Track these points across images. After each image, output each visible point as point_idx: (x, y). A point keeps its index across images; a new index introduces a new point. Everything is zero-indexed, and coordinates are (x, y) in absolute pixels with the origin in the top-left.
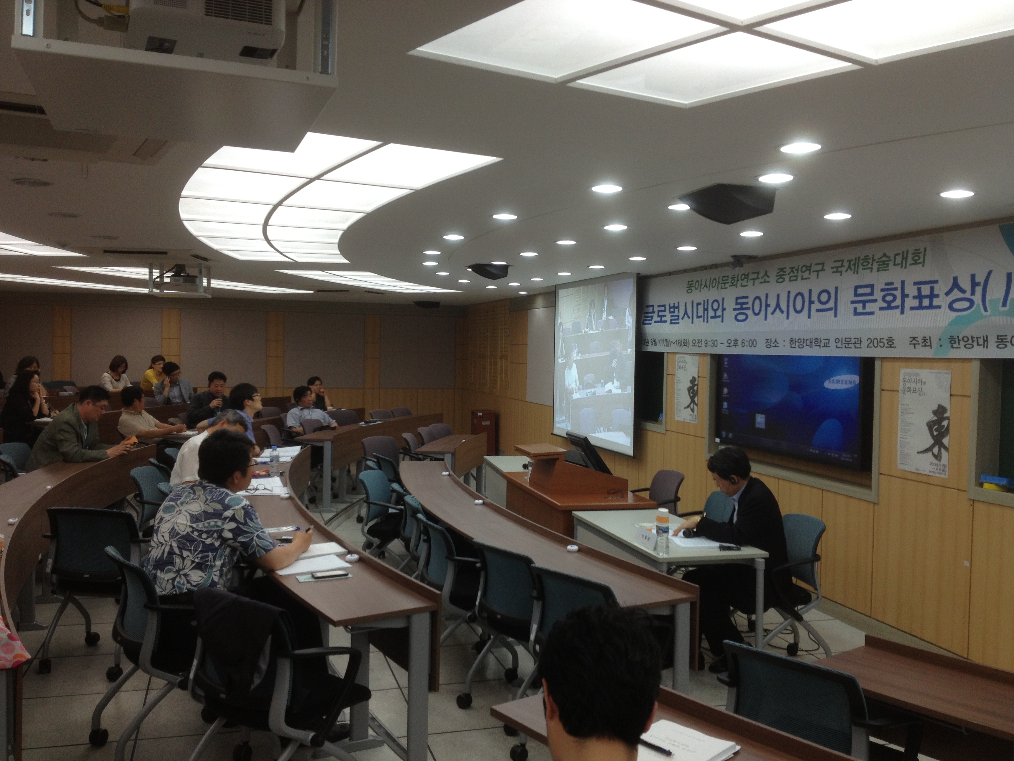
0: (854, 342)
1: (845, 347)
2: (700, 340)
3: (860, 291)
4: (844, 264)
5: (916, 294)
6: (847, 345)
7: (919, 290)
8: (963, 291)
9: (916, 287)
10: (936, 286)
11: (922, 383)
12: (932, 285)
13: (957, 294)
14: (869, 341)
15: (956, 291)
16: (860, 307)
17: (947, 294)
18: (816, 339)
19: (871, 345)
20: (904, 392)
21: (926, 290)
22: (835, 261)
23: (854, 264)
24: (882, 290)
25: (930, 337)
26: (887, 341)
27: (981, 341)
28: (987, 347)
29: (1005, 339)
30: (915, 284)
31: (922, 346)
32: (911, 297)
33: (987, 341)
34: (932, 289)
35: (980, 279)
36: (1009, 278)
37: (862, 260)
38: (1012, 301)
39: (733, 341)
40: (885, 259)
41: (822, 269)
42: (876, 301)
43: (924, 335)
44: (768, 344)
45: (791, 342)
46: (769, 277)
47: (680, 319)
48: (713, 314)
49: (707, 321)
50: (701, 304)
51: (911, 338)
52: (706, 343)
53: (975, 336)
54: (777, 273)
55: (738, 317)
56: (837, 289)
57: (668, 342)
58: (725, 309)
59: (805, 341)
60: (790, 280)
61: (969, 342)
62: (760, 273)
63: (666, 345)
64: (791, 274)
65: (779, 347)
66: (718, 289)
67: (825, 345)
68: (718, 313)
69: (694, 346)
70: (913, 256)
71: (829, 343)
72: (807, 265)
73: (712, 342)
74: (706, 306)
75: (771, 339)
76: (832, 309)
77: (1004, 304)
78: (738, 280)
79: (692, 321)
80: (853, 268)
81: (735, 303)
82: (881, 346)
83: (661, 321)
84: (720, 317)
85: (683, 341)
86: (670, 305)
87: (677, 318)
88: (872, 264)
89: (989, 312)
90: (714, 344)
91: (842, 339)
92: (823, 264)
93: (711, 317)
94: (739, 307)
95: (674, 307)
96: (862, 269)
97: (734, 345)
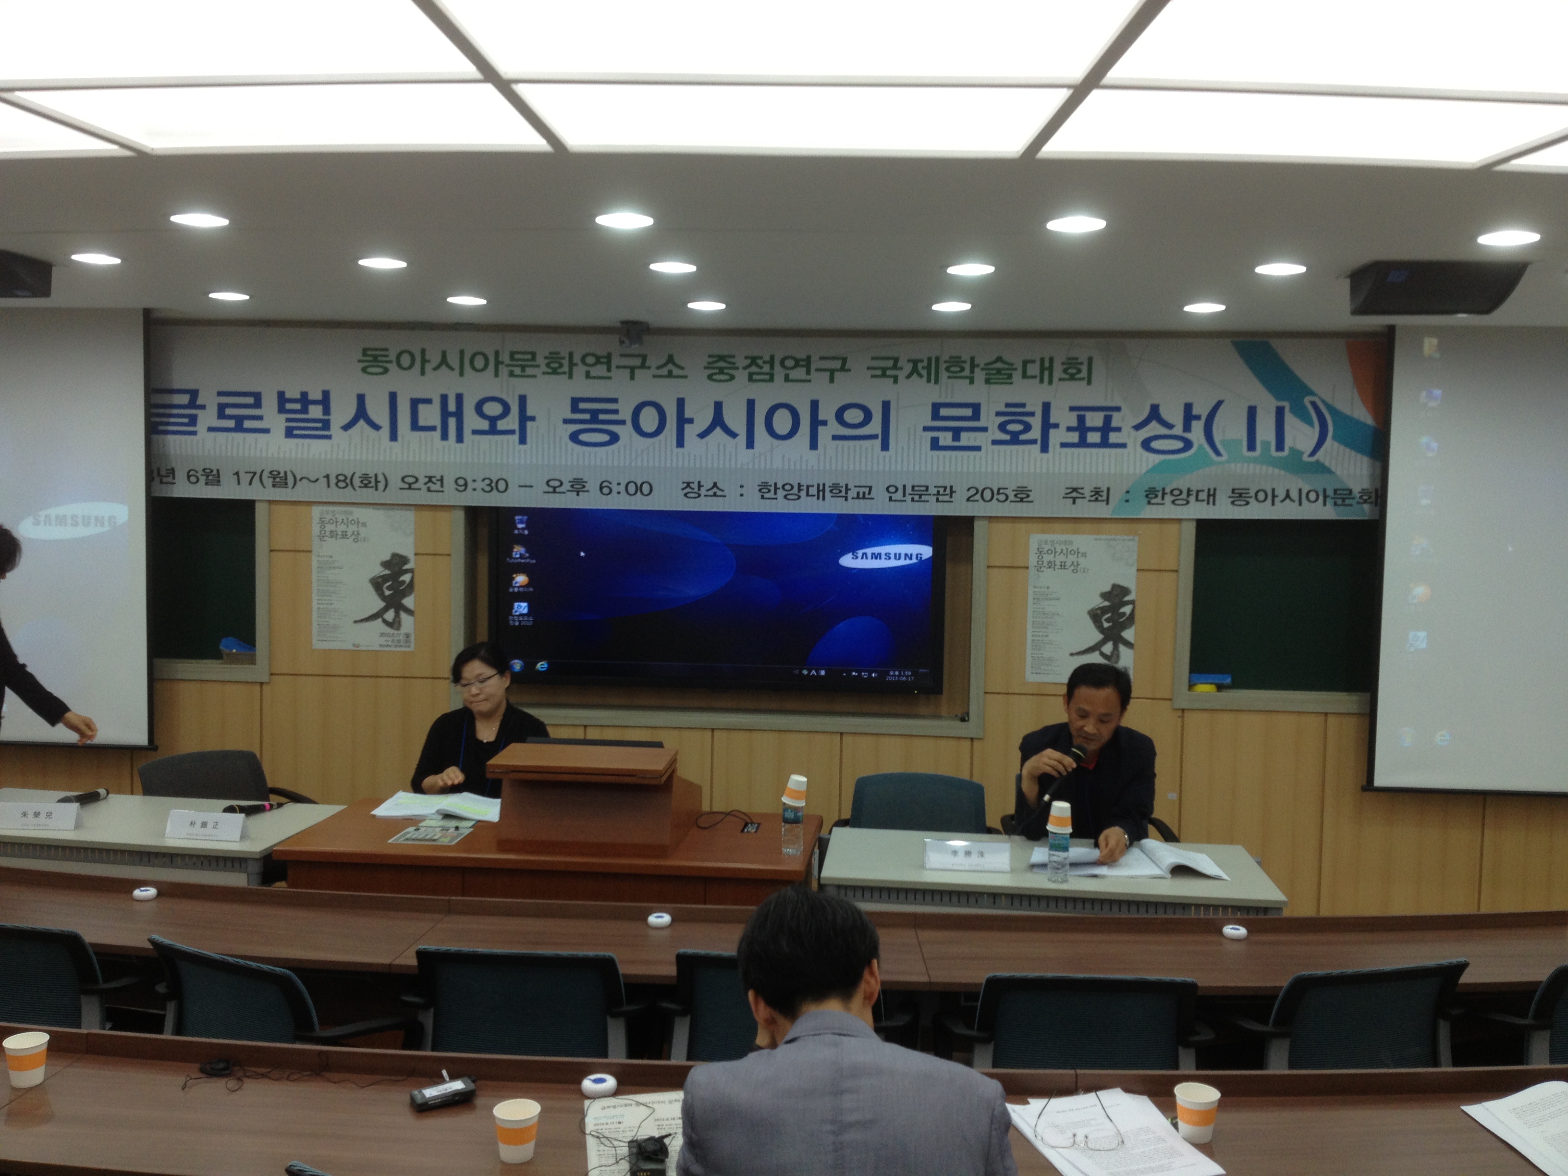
0: (936, 493)
1: (913, 500)
2: (435, 477)
3: (943, 412)
4: (899, 365)
5: (1074, 423)
6: (916, 498)
7: (1081, 419)
8: (1169, 426)
9: (1075, 414)
10: (1116, 415)
11: (1080, 555)
12: (1109, 413)
13: (1154, 428)
14: (974, 491)
15: (1154, 424)
16: (946, 438)
17: (1138, 427)
18: (835, 487)
19: (978, 497)
20: (1039, 569)
21: (1095, 420)
22: (873, 358)
24: (998, 414)
25: (1108, 489)
26: (1015, 493)
27: (1203, 496)
28: (1214, 504)
29: (1246, 493)
30: (1072, 409)
31: (1089, 501)
32: (1063, 427)
33: (1214, 495)
34: (1108, 420)
35: (1201, 409)
36: (1252, 412)
37: (945, 362)
38: (1266, 444)
39: (570, 482)
40: (999, 365)
41: (843, 369)
42: (984, 429)
43: (1098, 486)
44: (691, 490)
45: (764, 488)
46: (683, 368)
47: (335, 429)
48: (485, 425)
49: (460, 439)
50: (428, 401)
51: (1067, 488)
52: (462, 485)
53: (1194, 488)
54: (709, 363)
55: (583, 437)
56: (886, 406)
57: (286, 479)
58: (533, 419)
59: (805, 488)
60: (750, 379)
61: (1182, 496)
62: (649, 357)
63: (271, 484)
64: (754, 369)
65: (725, 496)
66: (496, 375)
67: (861, 496)
68: (501, 425)
69: (406, 489)
70: (1065, 366)
71: (869, 493)
72: (798, 356)
73: (488, 482)
74: (452, 407)
75: (699, 482)
76: (874, 437)
77: (1251, 447)
78: (572, 364)
79: (394, 437)
80: (924, 372)
81: (569, 408)
82: (998, 499)
83: (239, 428)
84: (512, 432)
85: (360, 477)
86: (281, 395)
87: (319, 425)
88: (972, 371)
89: (1225, 457)
90: (494, 487)
91: (904, 486)
92: (844, 360)
93: (475, 432)
94: (587, 416)
95: (305, 400)
96: (949, 377)
97: (572, 491)
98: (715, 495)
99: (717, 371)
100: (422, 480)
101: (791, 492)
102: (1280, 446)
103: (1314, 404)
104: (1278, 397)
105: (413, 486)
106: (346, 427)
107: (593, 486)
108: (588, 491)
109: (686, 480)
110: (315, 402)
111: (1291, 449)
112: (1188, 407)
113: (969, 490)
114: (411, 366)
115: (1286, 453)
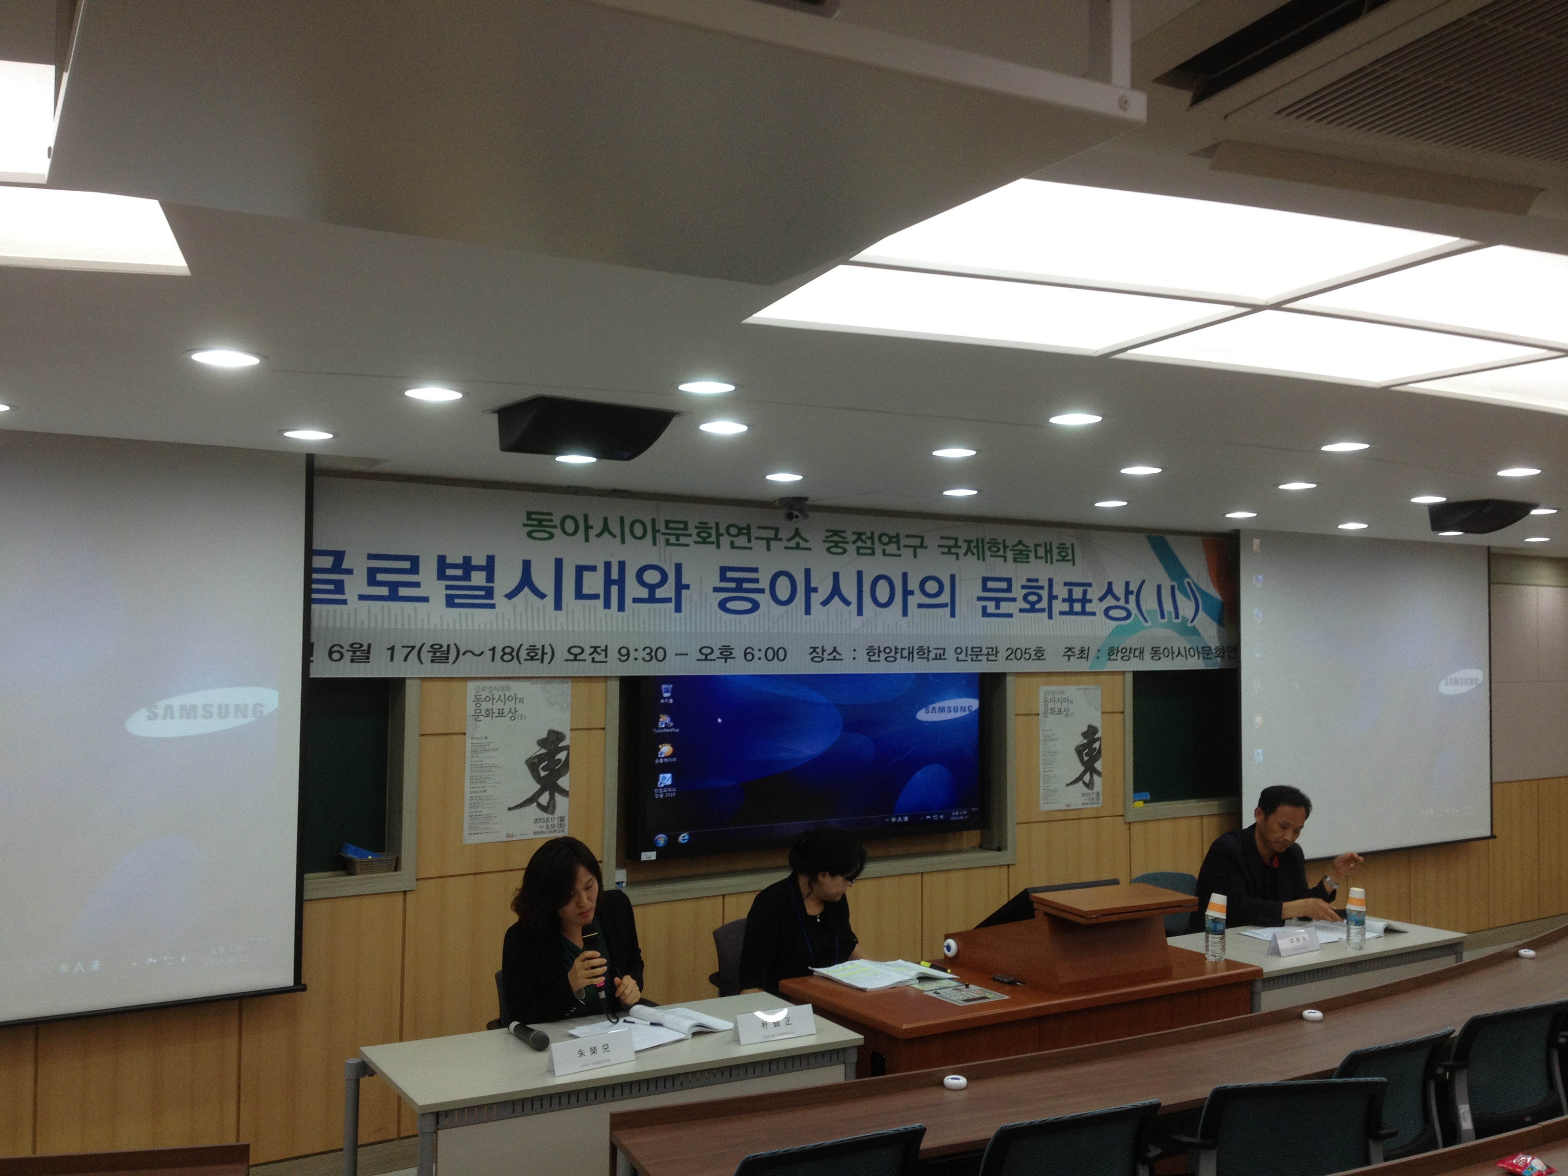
0: (987, 653)
1: (972, 660)
2: (600, 647)
3: (990, 585)
4: (959, 544)
5: (1066, 596)
6: (974, 658)
7: (1070, 592)
8: (1118, 599)
9: (1067, 588)
10: (1089, 589)
11: (1069, 702)
12: (1085, 588)
13: (1110, 601)
14: (1009, 652)
15: (1109, 597)
16: (991, 607)
17: (1101, 599)
19: (1012, 656)
20: (1045, 715)
21: (1078, 593)
22: (942, 538)
23: (977, 547)
24: (1023, 587)
25: (1089, 648)
26: (1034, 652)
27: (1137, 653)
28: (1143, 659)
29: (1157, 651)
30: (1066, 584)
31: (1078, 658)
32: (1060, 599)
34: (1085, 592)
35: (1134, 587)
36: (1159, 587)
37: (988, 543)
38: (1169, 613)
39: (719, 649)
40: (1020, 547)
41: (922, 546)
42: (1014, 600)
43: (1083, 646)
44: (816, 655)
45: (871, 651)
46: (807, 541)
47: (499, 597)
48: (644, 593)
49: (621, 607)
50: (593, 569)
51: (1066, 648)
52: (625, 654)
53: (1133, 648)
54: (827, 537)
55: (730, 605)
56: (953, 578)
57: (448, 653)
58: (687, 587)
59: (899, 651)
60: (858, 553)
61: (1128, 653)
62: (780, 530)
63: (430, 659)
64: (860, 544)
65: (842, 660)
66: (655, 543)
67: (938, 657)
68: (660, 593)
69: (570, 660)
70: (1059, 550)
71: (944, 655)
72: (891, 534)
73: (648, 651)
74: (615, 575)
75: (823, 647)
76: (945, 605)
77: (1163, 616)
78: (719, 535)
79: (558, 606)
80: (975, 551)
81: (718, 579)
82: (1025, 658)
83: (394, 596)
84: (668, 600)
85: (527, 649)
86: (441, 559)
87: (483, 593)
88: (1005, 552)
89: (1149, 624)
90: (654, 656)
91: (967, 647)
92: (922, 538)
93: (636, 600)
94: (733, 585)
95: (467, 566)
96: (991, 556)
97: (722, 658)
98: (835, 659)
99: (833, 544)
100: (588, 651)
101: (890, 655)
102: (1177, 617)
103: (1188, 583)
104: (1172, 580)
105: (579, 657)
106: (510, 596)
107: (738, 653)
108: (734, 658)
109: (813, 646)
110: (479, 568)
111: (1183, 617)
112: (1127, 584)
113: (1007, 650)
114: (575, 532)
115: (1179, 621)
